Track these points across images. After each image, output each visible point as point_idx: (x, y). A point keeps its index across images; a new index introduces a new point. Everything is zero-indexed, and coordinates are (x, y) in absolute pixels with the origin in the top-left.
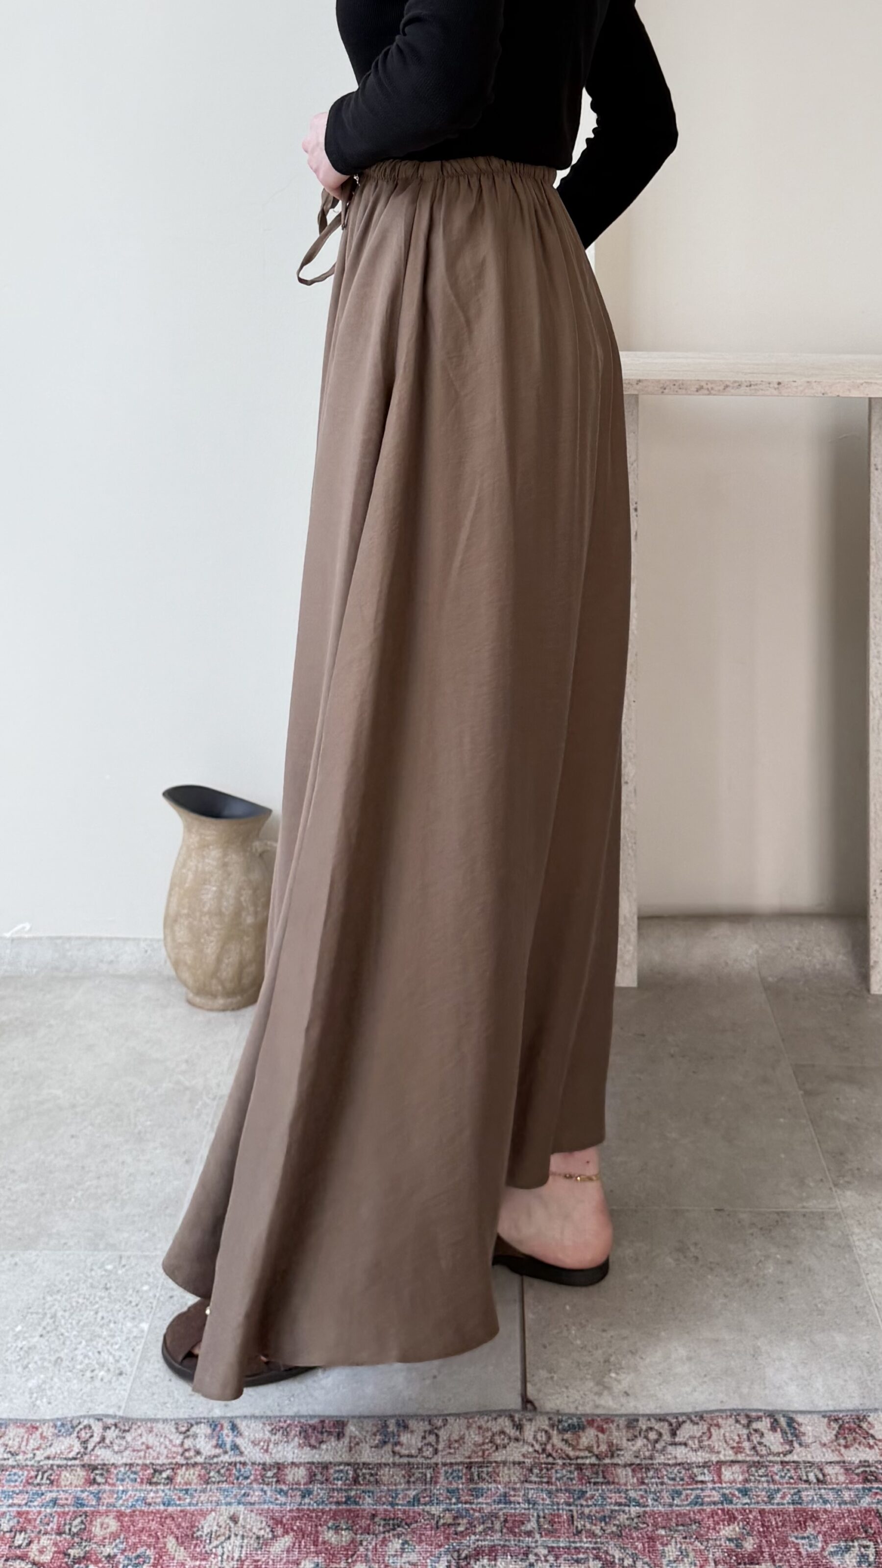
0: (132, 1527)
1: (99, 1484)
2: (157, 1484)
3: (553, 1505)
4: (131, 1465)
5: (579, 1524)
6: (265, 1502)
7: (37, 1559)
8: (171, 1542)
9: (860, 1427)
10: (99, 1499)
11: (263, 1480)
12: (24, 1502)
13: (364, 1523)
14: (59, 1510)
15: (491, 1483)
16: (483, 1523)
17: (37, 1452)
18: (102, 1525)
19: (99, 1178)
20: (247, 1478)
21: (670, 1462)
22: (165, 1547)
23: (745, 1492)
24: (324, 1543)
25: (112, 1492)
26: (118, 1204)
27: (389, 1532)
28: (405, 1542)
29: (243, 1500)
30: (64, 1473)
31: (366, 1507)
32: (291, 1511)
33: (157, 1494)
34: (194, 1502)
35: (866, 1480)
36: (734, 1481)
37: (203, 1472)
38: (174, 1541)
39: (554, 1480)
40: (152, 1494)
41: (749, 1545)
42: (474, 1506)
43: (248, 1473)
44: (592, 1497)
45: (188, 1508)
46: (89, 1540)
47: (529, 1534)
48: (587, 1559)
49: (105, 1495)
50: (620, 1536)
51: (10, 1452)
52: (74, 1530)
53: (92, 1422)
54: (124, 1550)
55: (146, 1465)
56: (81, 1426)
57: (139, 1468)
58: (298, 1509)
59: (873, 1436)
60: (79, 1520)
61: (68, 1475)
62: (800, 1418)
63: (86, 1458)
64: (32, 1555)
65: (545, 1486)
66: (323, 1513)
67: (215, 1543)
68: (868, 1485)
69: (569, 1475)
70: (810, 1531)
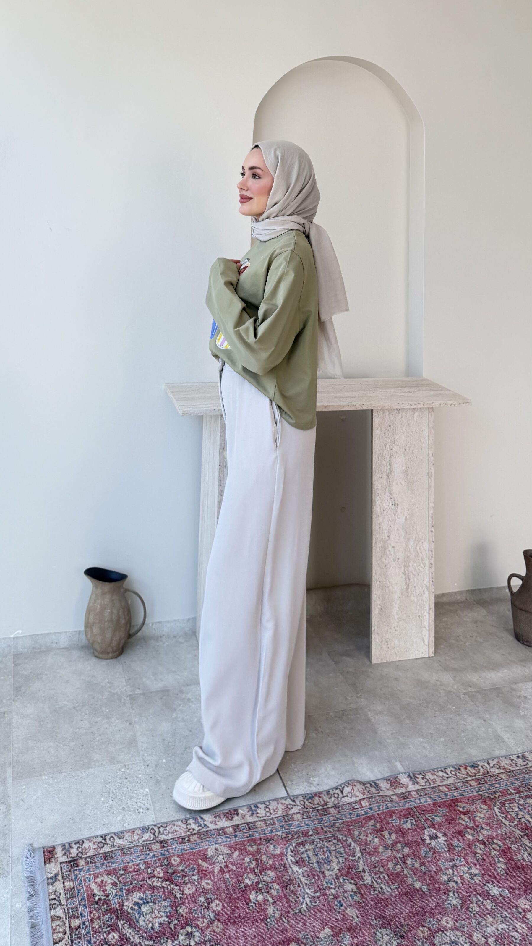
0: (185, 859)
1: (166, 847)
2: (185, 843)
3: (315, 824)
4: (174, 838)
5: (325, 829)
6: (224, 842)
7: (159, 876)
8: (200, 861)
9: (397, 781)
10: (169, 852)
11: (219, 835)
12: (144, 858)
13: (258, 842)
14: (158, 858)
15: (292, 821)
16: (296, 835)
17: (140, 840)
18: (174, 860)
19: (100, 736)
20: (214, 835)
21: (345, 803)
22: (199, 863)
23: (371, 809)
24: (249, 851)
25: (172, 848)
26: (113, 745)
27: (267, 843)
28: (274, 846)
29: (217, 842)
30: (153, 846)
31: (256, 837)
32: (234, 843)
33: (187, 846)
34: (201, 846)
35: (405, 799)
36: (366, 806)
37: (199, 836)
38: (201, 861)
39: (311, 816)
40: (185, 847)
41: (378, 826)
42: (291, 830)
43: (213, 834)
44: (325, 820)
45: (200, 849)
46: (173, 866)
47: (311, 835)
48: (332, 840)
49: (170, 850)
50: (338, 830)
51: (129, 842)
52: (166, 864)
53: (153, 827)
54: (186, 867)
55: (178, 837)
56: (150, 829)
57: (177, 839)
58: (236, 842)
59: (402, 784)
60: (165, 861)
61: (154, 846)
62: (377, 782)
63: (157, 839)
64: (157, 874)
65: (310, 819)
66: (244, 841)
67: (215, 858)
68: (406, 800)
69: (315, 814)
70: (394, 818)
